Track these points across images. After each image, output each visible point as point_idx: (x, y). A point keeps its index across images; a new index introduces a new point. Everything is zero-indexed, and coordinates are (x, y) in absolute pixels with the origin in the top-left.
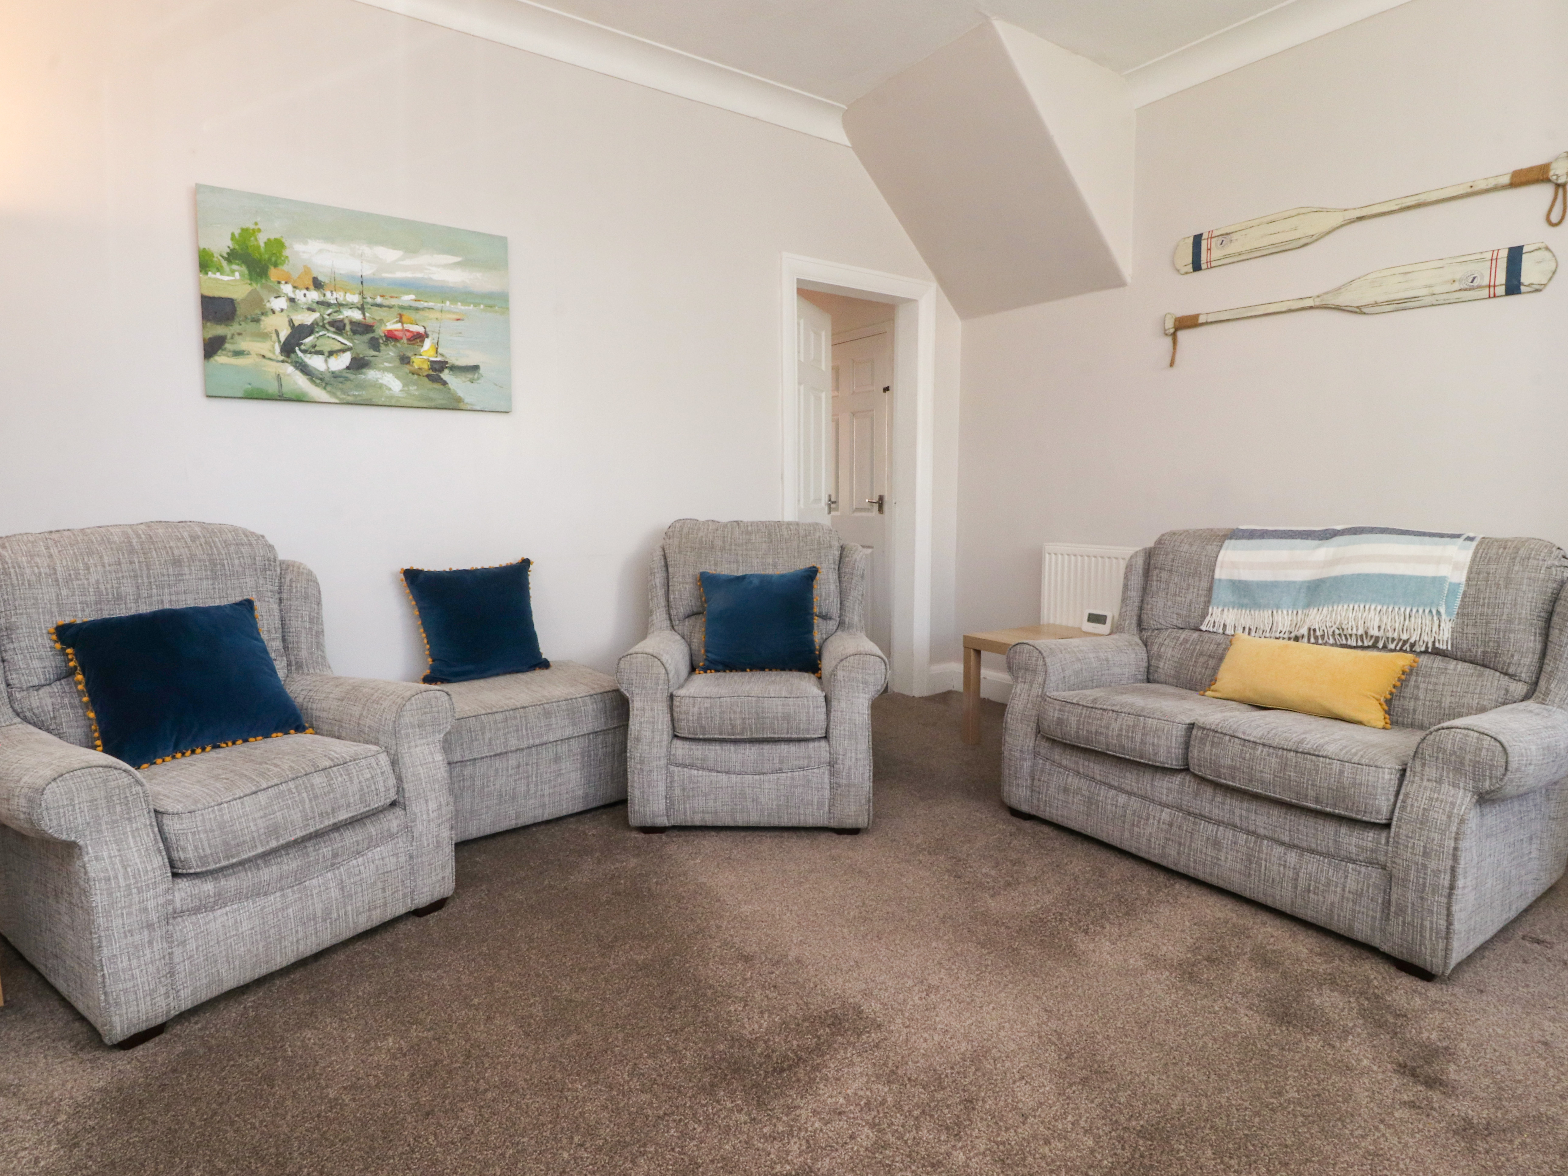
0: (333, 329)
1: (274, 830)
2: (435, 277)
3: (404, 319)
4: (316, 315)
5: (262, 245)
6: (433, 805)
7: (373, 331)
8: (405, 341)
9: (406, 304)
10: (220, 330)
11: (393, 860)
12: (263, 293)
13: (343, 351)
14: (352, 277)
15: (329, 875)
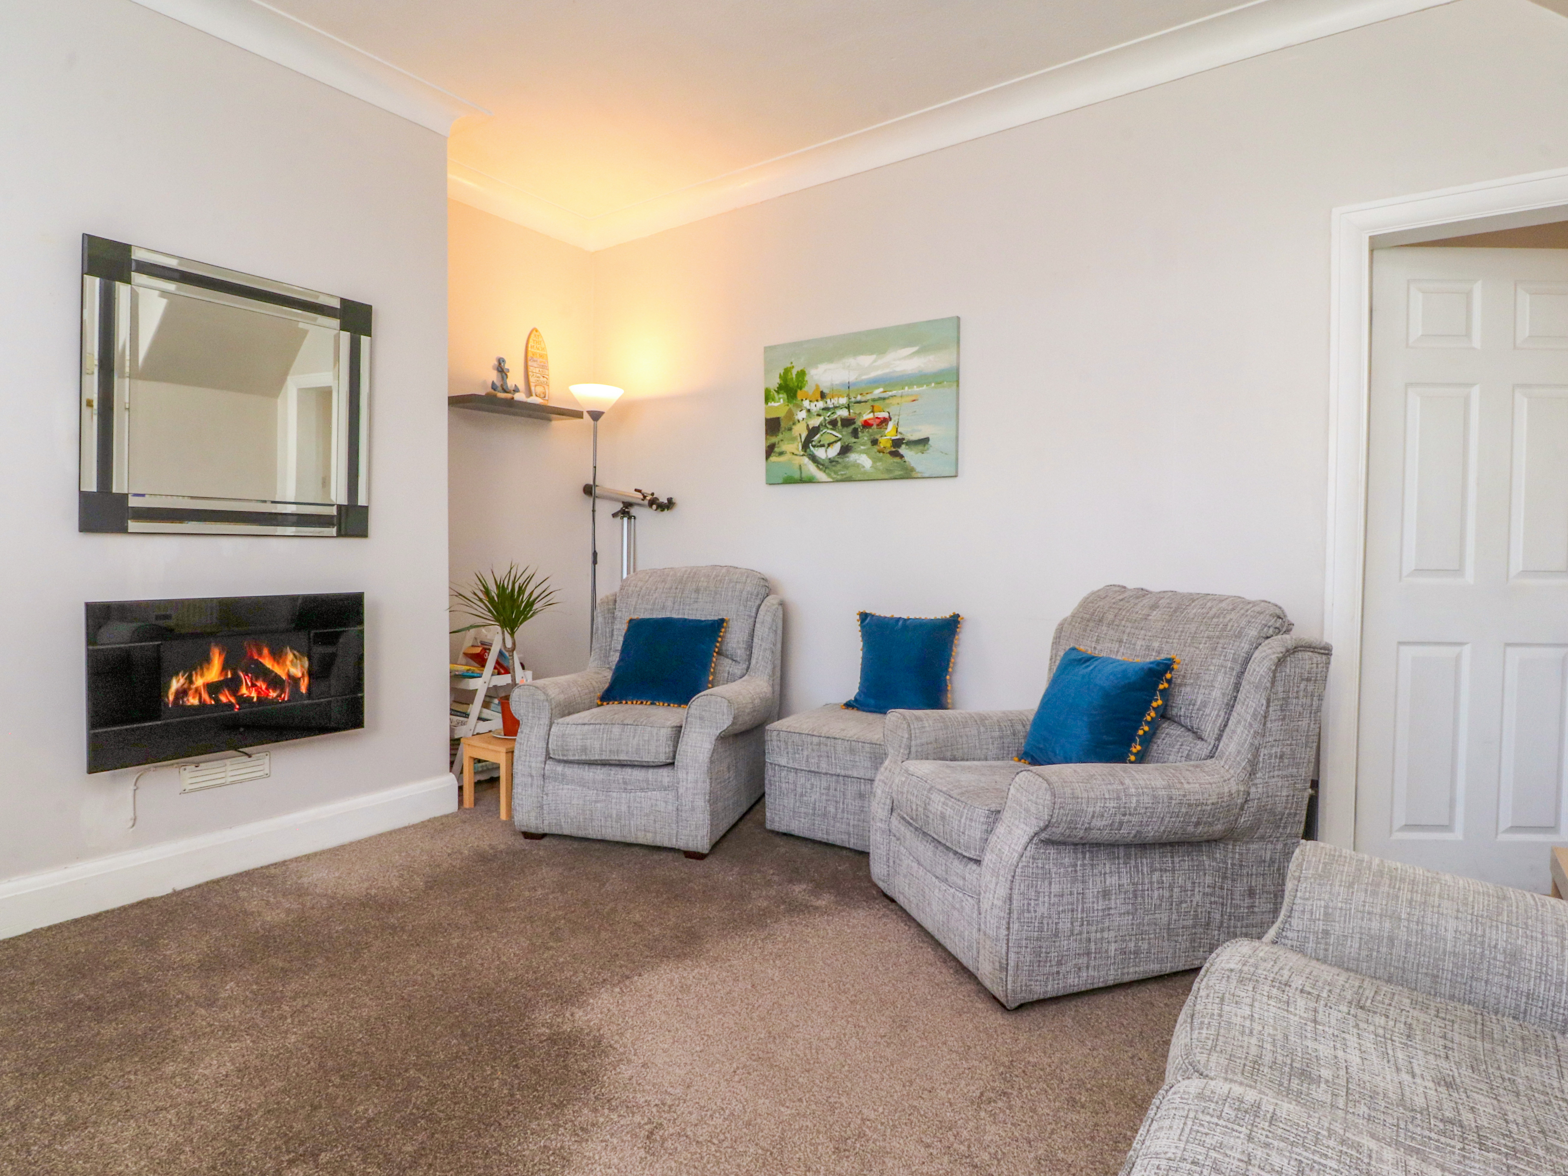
0: (830, 427)
2: (898, 369)
3: (875, 409)
4: (822, 418)
5: (794, 376)
6: (691, 777)
7: (854, 423)
8: (875, 426)
9: (876, 397)
10: (774, 440)
11: (663, 804)
12: (794, 409)
13: (836, 442)
14: (842, 385)
15: (624, 795)
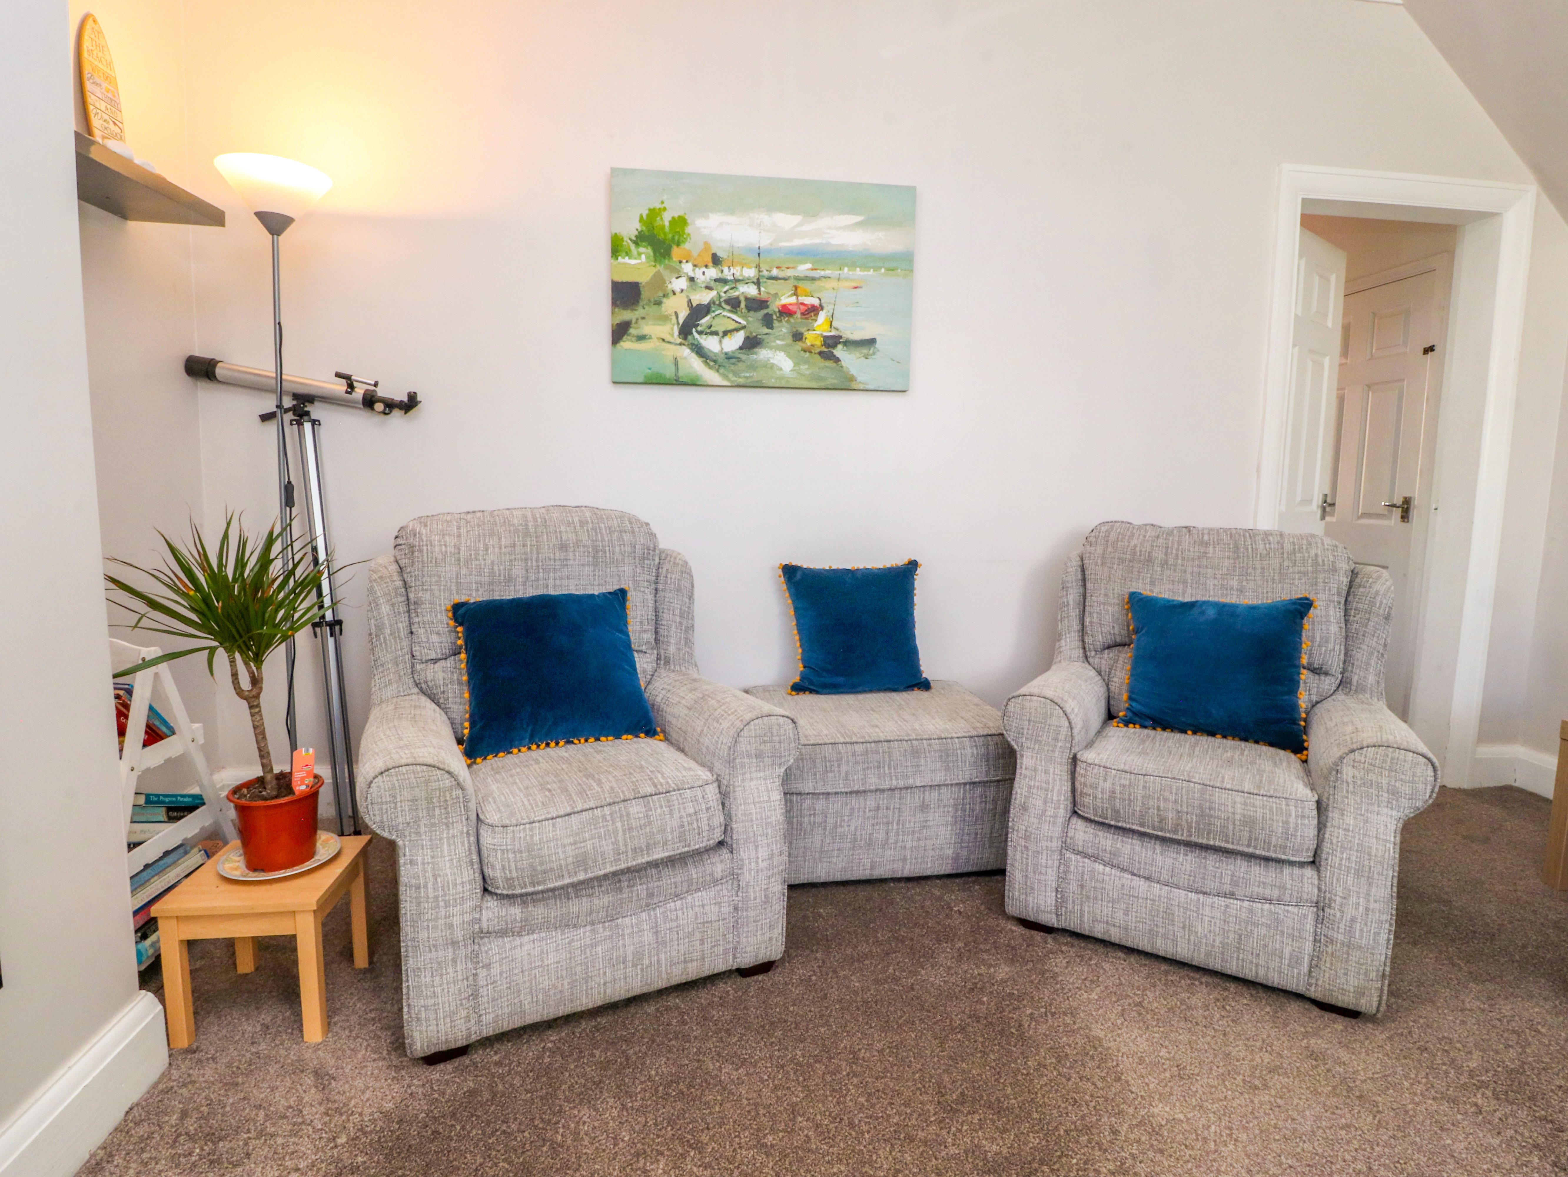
0: (728, 307)
1: (582, 862)
2: (834, 241)
3: (799, 291)
4: (713, 294)
5: (667, 224)
6: (763, 853)
7: (767, 307)
8: (798, 315)
9: (802, 275)
10: (626, 315)
11: (715, 909)
12: (666, 274)
13: (737, 330)
14: (749, 250)
15: (644, 915)
